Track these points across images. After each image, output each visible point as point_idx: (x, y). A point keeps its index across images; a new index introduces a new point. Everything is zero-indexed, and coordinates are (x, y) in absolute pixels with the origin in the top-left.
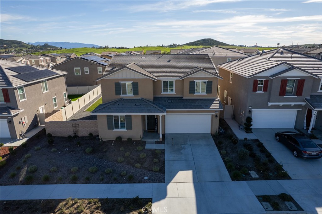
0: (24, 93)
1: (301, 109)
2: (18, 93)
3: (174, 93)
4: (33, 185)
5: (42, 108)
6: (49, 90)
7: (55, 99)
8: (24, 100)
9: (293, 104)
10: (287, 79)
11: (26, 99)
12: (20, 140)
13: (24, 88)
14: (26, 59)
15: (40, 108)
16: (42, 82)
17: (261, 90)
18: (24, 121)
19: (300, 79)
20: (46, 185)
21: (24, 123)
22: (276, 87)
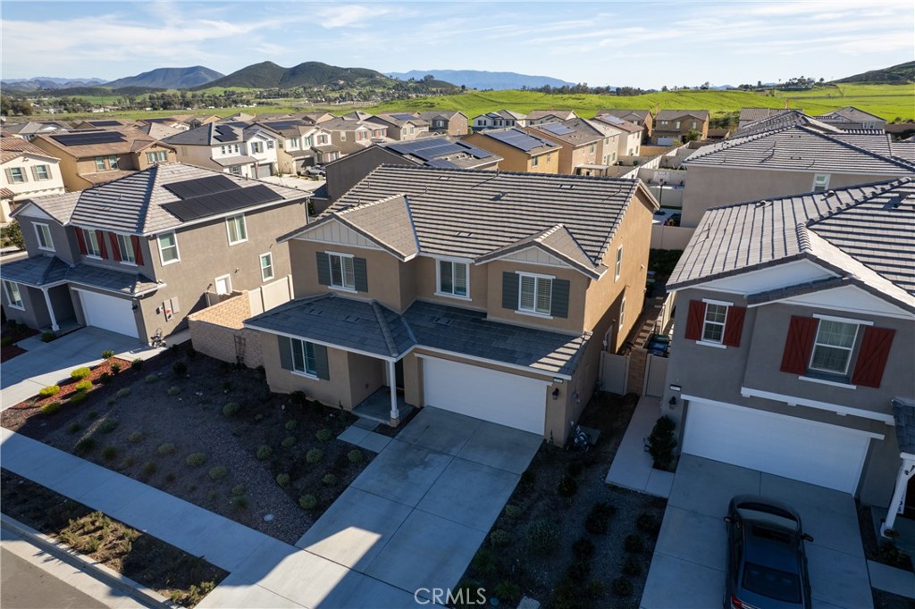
0: (175, 248)
1: (881, 437)
2: (159, 246)
3: (467, 297)
4: (84, 461)
5: (226, 279)
6: (250, 236)
7: (268, 258)
8: (175, 261)
9: (842, 410)
10: (815, 316)
11: (179, 260)
12: (152, 348)
13: (175, 235)
14: (323, 131)
15: (216, 279)
16: (231, 219)
17: (718, 338)
18: (168, 308)
19: (871, 324)
20: (102, 468)
21: (168, 311)
22: (770, 338)
